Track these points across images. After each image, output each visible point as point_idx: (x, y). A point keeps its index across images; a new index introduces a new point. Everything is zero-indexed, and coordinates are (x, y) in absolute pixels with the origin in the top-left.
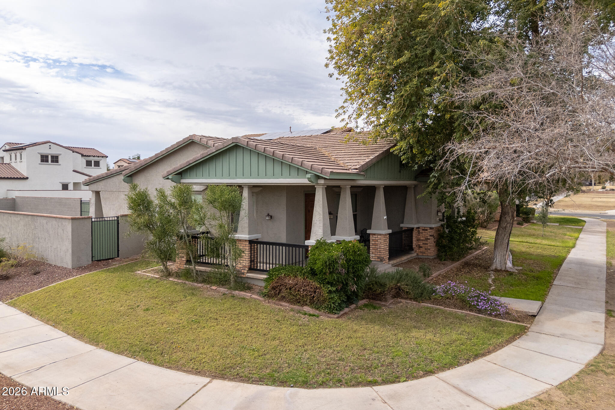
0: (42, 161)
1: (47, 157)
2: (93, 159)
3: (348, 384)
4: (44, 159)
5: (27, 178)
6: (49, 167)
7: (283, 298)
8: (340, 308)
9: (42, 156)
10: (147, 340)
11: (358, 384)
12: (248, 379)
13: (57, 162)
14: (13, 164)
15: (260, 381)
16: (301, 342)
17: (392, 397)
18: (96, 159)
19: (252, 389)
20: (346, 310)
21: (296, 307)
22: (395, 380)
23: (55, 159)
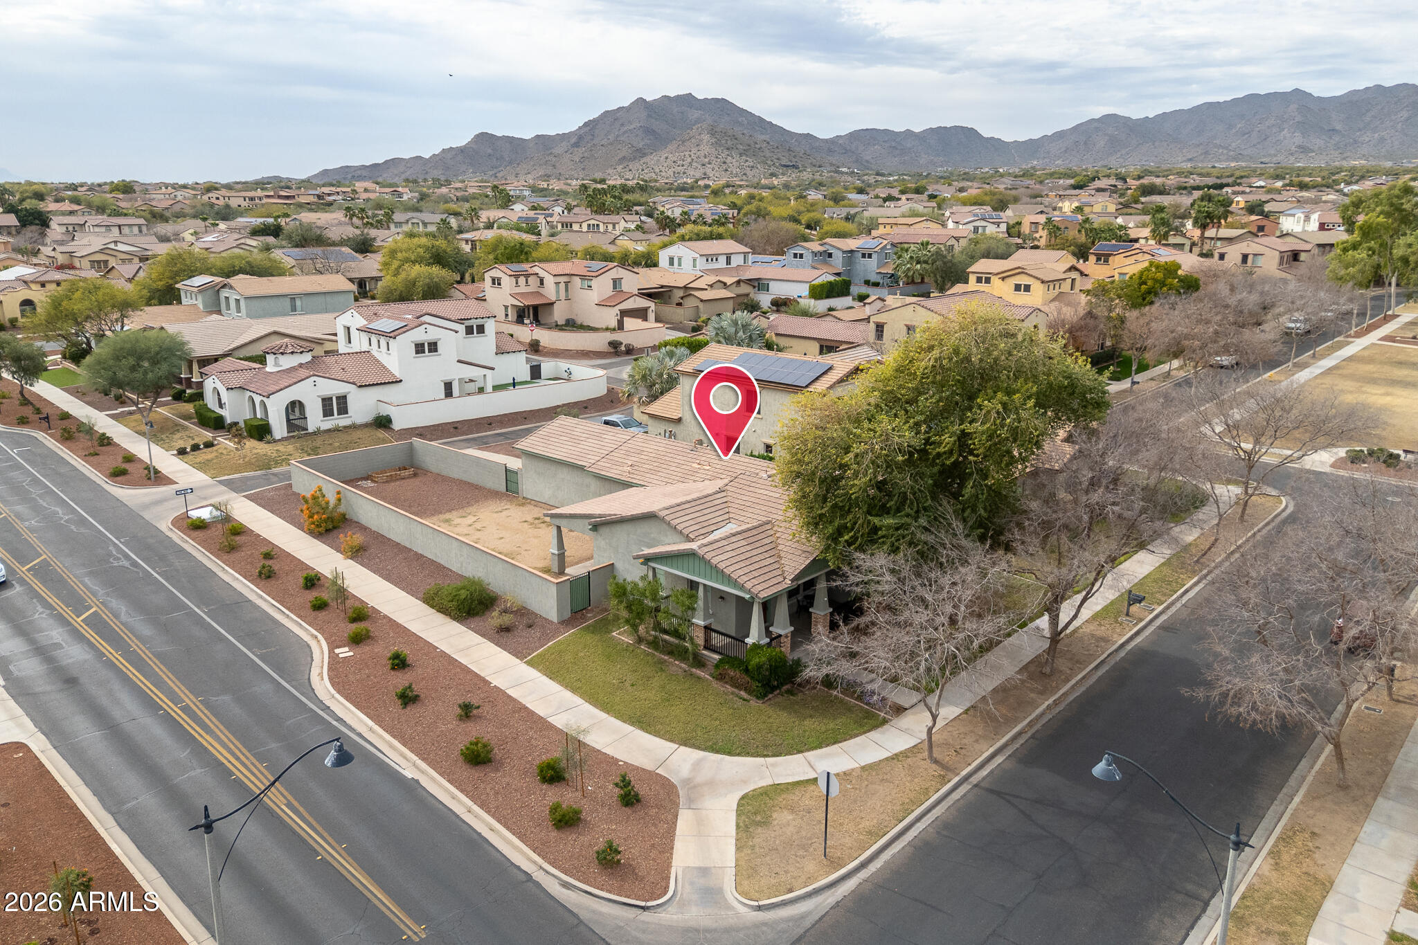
0: (417, 352)
1: (423, 345)
2: (474, 323)
3: (752, 756)
4: (419, 348)
5: (401, 381)
6: (427, 359)
7: (726, 683)
8: (765, 695)
9: (417, 345)
10: (639, 714)
11: (758, 756)
12: (699, 748)
13: (436, 350)
14: (375, 353)
15: (705, 749)
16: (733, 723)
17: (772, 765)
18: (480, 322)
19: (701, 754)
20: (770, 696)
21: (736, 691)
22: (779, 755)
23: (433, 347)
